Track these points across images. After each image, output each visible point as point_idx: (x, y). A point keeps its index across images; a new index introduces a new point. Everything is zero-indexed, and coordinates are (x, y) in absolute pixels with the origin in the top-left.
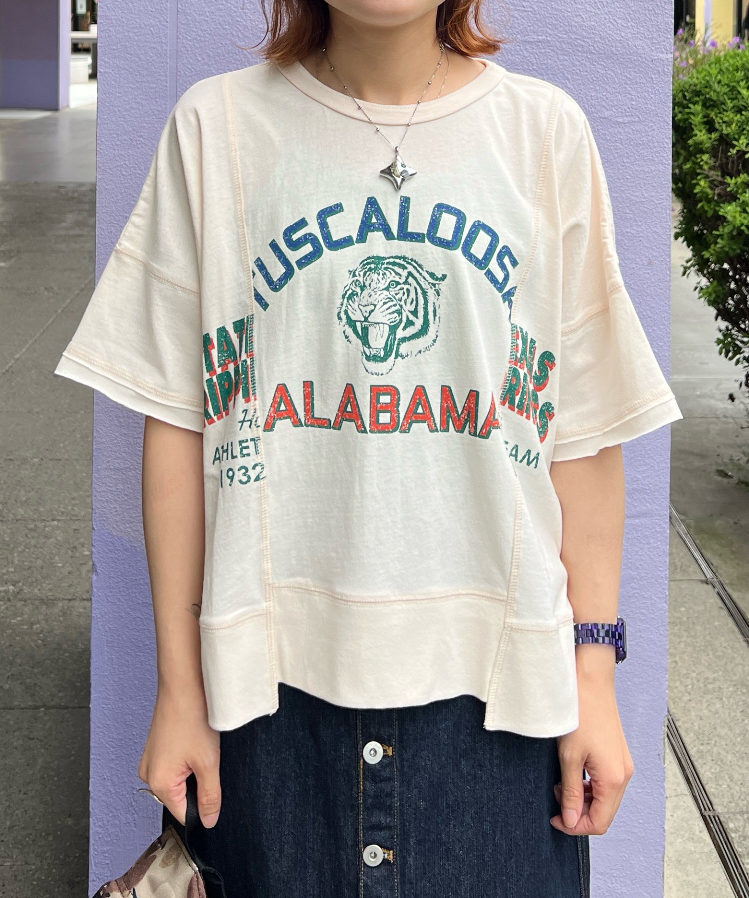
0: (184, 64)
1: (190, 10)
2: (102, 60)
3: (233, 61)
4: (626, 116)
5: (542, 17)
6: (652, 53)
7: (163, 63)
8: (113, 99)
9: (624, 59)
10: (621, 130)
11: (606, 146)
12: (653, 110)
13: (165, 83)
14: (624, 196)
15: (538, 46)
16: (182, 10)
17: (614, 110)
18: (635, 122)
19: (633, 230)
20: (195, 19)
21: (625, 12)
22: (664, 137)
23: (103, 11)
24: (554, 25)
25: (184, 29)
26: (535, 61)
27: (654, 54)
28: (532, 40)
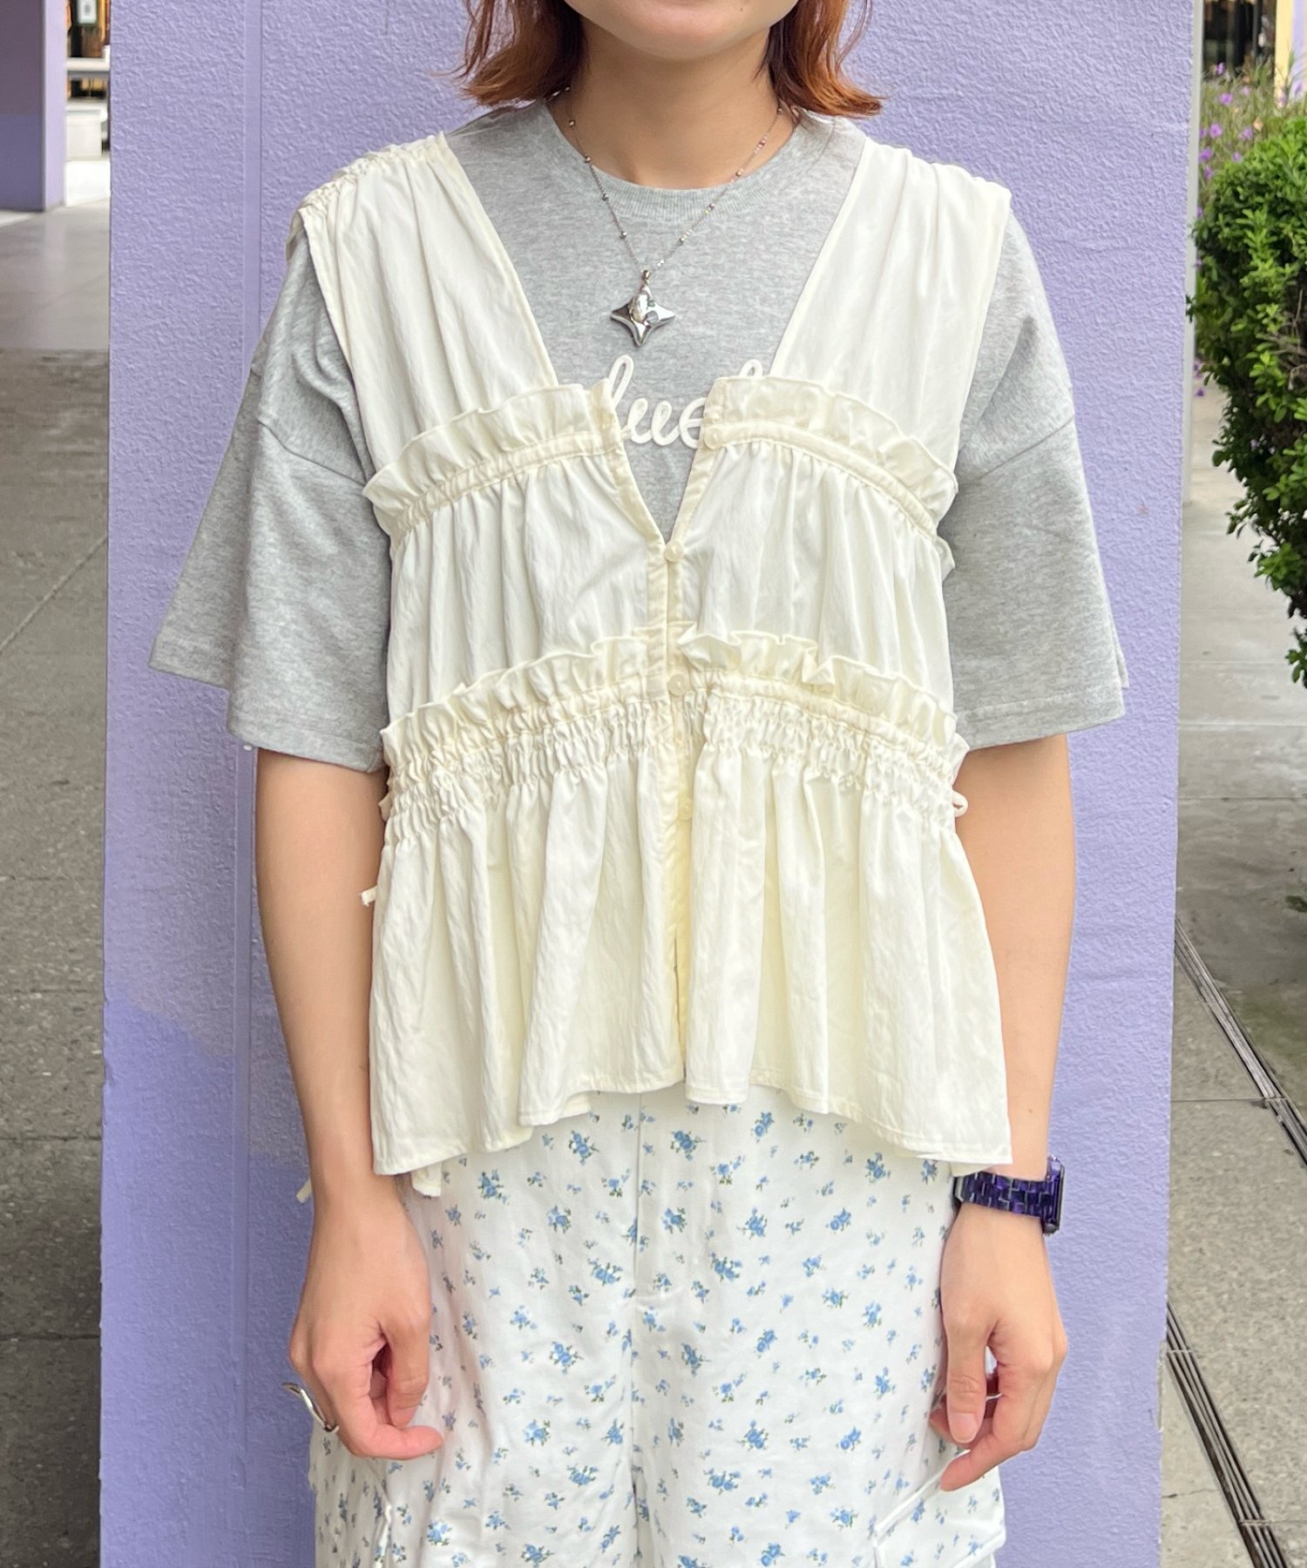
0: (273, 136)
1: (285, 34)
2: (120, 127)
3: (368, 132)
4: (1103, 238)
5: (948, 52)
6: (1153, 122)
7: (234, 133)
8: (140, 202)
9: (1099, 131)
10: (1093, 264)
11: (1065, 294)
12: (1153, 228)
13: (236, 172)
14: (1096, 385)
15: (939, 106)
16: (270, 34)
17: (1081, 227)
18: (1118, 249)
19: (1112, 449)
20: (296, 52)
21: (1103, 44)
22: (1172, 277)
23: (121, 36)
24: (970, 67)
25: (275, 71)
26: (935, 136)
27: (1155, 122)
28: (929, 96)
